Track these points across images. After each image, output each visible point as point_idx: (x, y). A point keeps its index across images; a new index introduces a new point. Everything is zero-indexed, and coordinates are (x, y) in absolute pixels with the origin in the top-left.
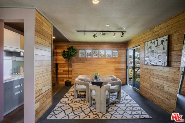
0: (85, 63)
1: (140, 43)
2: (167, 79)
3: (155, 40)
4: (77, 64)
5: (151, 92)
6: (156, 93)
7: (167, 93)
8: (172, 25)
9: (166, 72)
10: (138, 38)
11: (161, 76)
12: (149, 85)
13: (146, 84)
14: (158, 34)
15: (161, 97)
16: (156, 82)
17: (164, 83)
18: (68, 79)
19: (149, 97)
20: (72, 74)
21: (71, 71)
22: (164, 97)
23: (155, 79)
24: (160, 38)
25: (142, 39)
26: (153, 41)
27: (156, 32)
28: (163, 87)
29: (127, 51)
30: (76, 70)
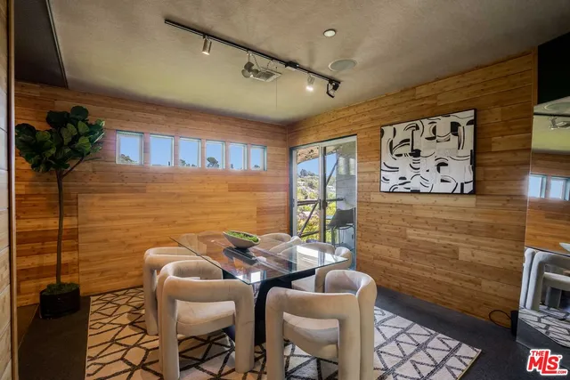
0: (144, 191)
1: (356, 128)
2: (470, 230)
3: (426, 122)
4: (103, 198)
5: (406, 269)
6: (426, 270)
7: (470, 265)
8: (485, 85)
9: (464, 211)
10: (346, 113)
11: (445, 221)
12: (396, 253)
13: (385, 248)
14: (434, 106)
15: (449, 280)
16: (428, 239)
17: (456, 241)
18: (58, 276)
19: (396, 284)
20: (75, 248)
21: (74, 234)
22: (455, 278)
23: (424, 233)
24: (447, 115)
25: (367, 117)
26: (418, 122)
27: (423, 99)
28: (455, 252)
29: (291, 150)
30: (101, 224)
